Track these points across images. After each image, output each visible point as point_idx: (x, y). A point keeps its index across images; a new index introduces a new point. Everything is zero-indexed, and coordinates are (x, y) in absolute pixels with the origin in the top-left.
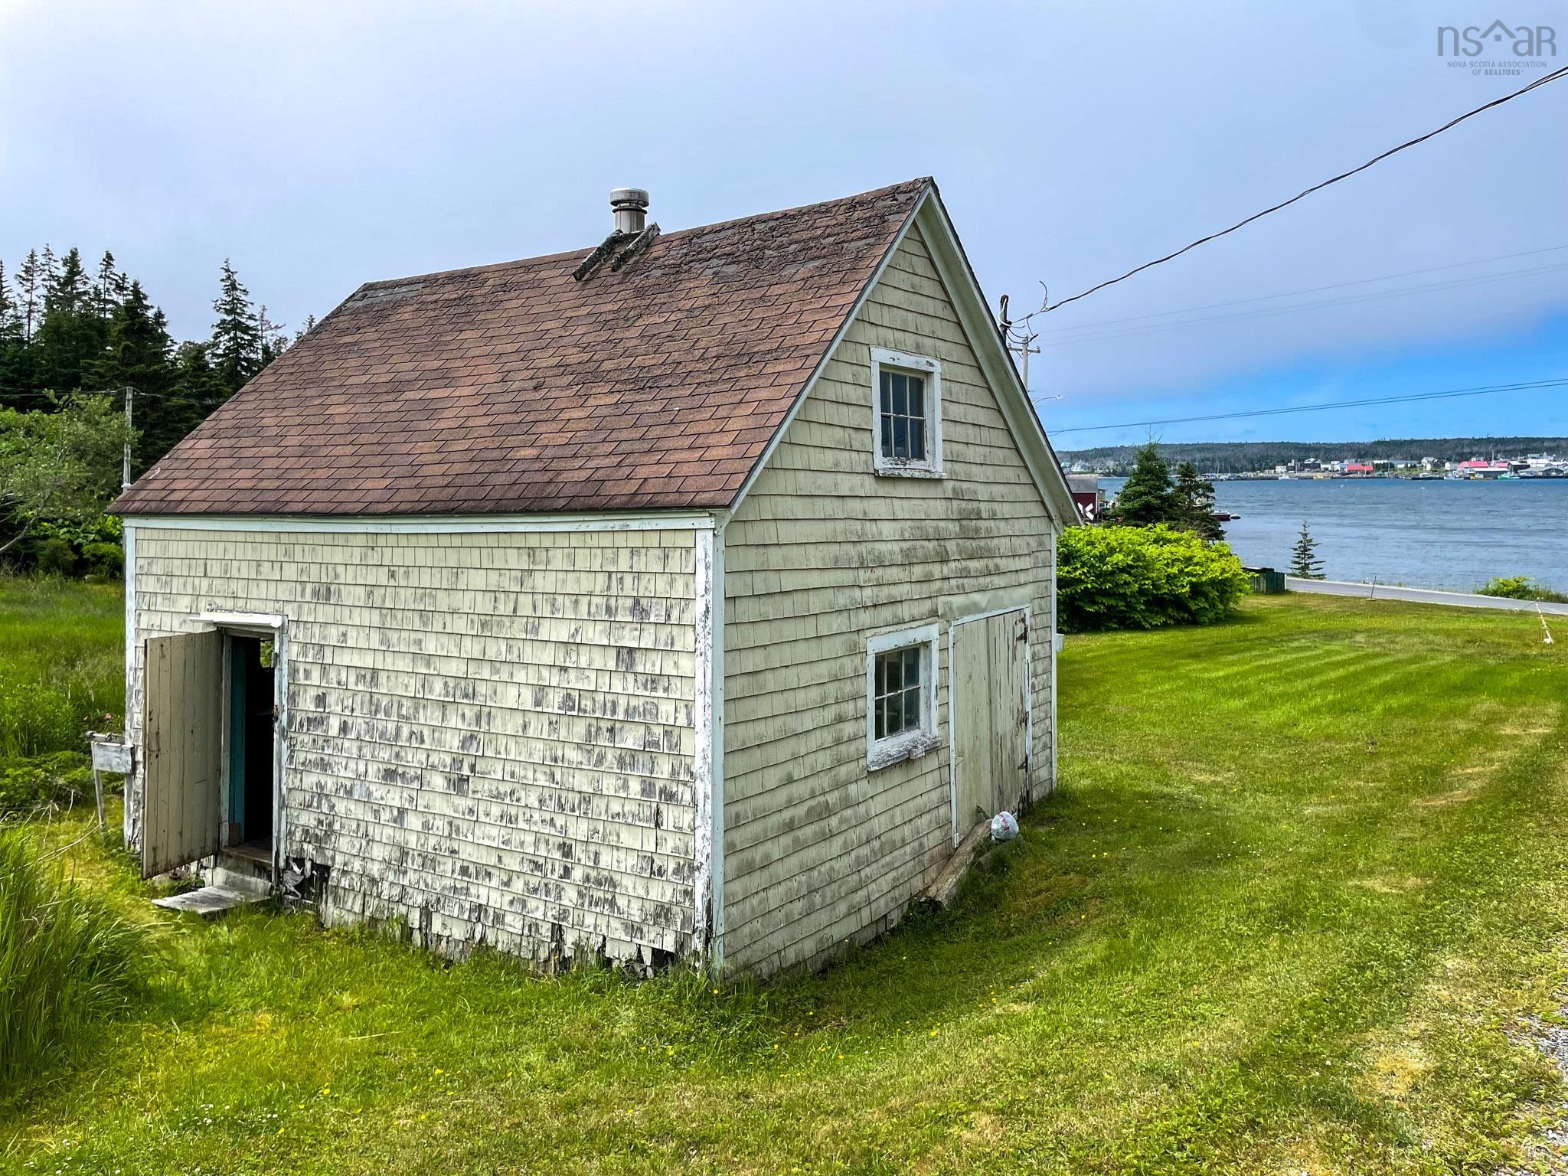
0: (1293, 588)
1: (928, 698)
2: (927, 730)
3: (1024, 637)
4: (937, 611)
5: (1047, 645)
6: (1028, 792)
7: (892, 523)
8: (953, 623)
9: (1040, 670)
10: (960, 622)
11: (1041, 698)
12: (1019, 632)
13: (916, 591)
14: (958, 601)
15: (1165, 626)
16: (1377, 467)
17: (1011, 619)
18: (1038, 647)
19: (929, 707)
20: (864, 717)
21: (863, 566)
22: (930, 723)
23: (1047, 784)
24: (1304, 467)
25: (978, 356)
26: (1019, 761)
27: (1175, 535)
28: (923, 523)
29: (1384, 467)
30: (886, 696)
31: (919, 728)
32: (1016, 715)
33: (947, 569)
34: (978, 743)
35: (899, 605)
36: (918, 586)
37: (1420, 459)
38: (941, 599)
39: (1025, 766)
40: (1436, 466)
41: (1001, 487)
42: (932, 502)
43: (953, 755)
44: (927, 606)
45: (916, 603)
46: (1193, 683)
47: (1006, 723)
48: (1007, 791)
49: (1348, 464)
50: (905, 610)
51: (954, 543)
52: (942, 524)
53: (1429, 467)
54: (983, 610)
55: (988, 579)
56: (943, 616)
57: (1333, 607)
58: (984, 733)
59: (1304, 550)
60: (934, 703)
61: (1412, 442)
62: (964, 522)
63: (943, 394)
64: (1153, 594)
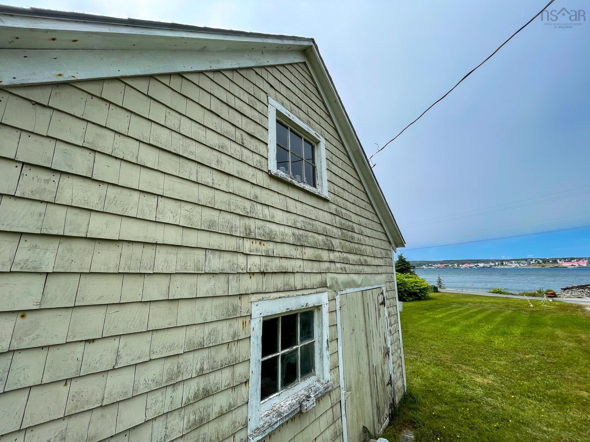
0: (441, 291)
1: (321, 350)
2: (321, 376)
3: (383, 303)
4: (326, 283)
5: (395, 308)
6: (393, 399)
7: (285, 213)
8: (339, 293)
9: (393, 322)
10: (344, 292)
11: (395, 338)
12: (381, 301)
13: (308, 267)
14: (342, 278)
15: (412, 300)
16: (445, 266)
17: (376, 292)
18: (391, 309)
19: (322, 357)
20: (246, 382)
21: (248, 236)
22: (323, 370)
23: (402, 390)
24: (429, 266)
25: (348, 150)
26: (387, 381)
27: (411, 276)
28: (314, 222)
29: (447, 266)
30: (280, 353)
31: (315, 375)
32: (383, 351)
33: (333, 256)
34: (361, 376)
35: (291, 276)
36: (310, 263)
37: (454, 264)
38: (329, 275)
39: (390, 383)
40: (458, 265)
41: (365, 220)
42: (321, 212)
43: (343, 392)
44: (318, 279)
45: (308, 275)
46: (434, 320)
47: (377, 357)
48: (382, 405)
49: (439, 265)
50: (297, 281)
51: (337, 241)
52: (328, 227)
53: (456, 266)
54: (359, 286)
55: (361, 267)
56: (331, 287)
57: (452, 296)
58: (365, 369)
59: (440, 282)
60: (326, 354)
61: (452, 260)
62: (344, 231)
63: (326, 155)
64: (409, 292)
